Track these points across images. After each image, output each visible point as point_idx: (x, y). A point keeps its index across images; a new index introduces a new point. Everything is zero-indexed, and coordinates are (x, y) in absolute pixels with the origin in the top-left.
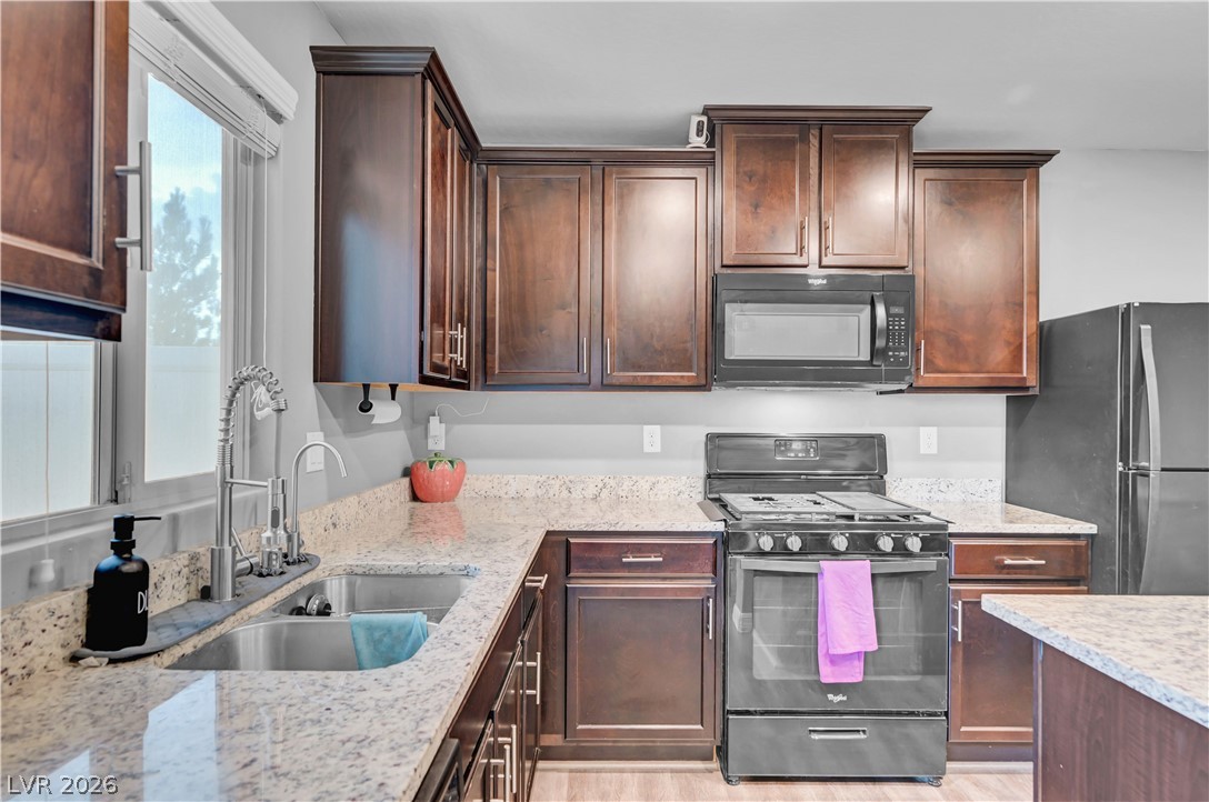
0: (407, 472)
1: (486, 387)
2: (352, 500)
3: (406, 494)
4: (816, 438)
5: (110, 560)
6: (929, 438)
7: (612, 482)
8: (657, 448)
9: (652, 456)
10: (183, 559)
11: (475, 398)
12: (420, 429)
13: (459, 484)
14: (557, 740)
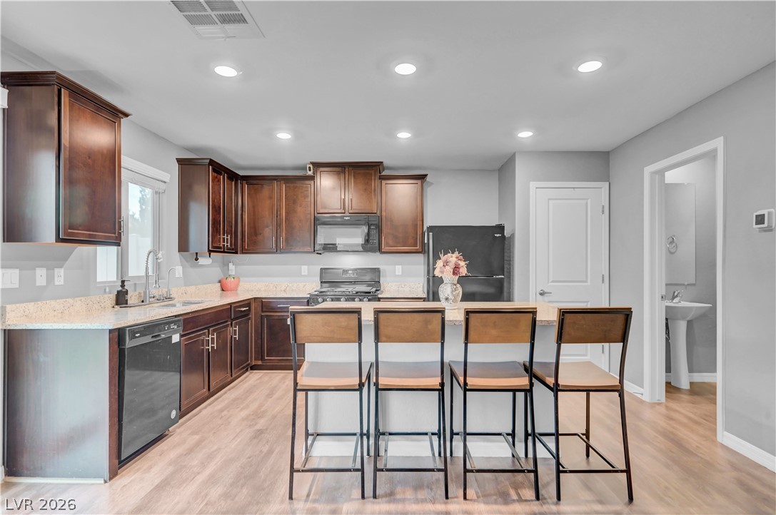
0: (220, 282)
1: (243, 253)
2: (193, 287)
3: (219, 289)
4: (356, 269)
5: (120, 289)
6: (399, 269)
7: (290, 285)
8: (306, 273)
9: (305, 276)
10: (137, 293)
11: (240, 257)
12: (226, 267)
13: (237, 285)
14: (260, 363)
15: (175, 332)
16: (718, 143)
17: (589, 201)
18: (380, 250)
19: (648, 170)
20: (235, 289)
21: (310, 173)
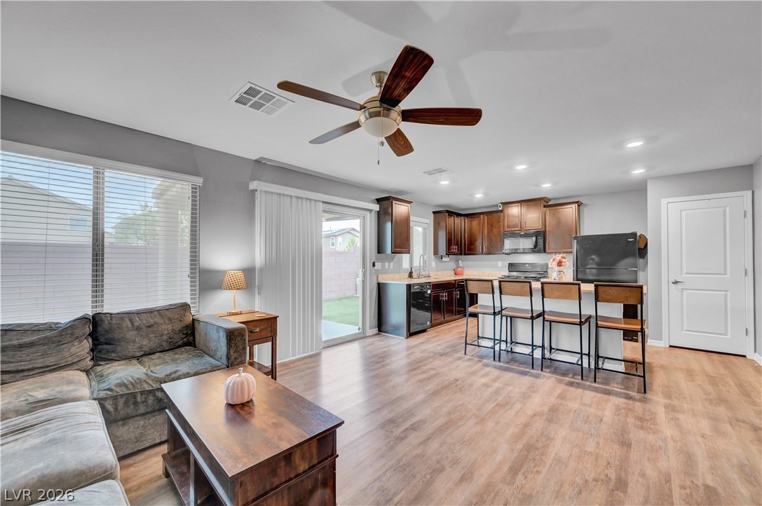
1: (465, 255)
2: (441, 272)
3: (453, 272)
4: (531, 264)
5: (410, 271)
7: (492, 273)
8: (501, 266)
10: (417, 273)
12: (457, 262)
15: (429, 289)
17: (727, 208)
18: (545, 251)
20: (462, 274)
21: (500, 209)
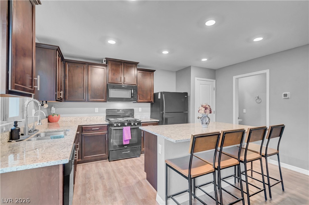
0: (47, 117)
1: (65, 101)
4: (124, 110)
6: (140, 109)
7: (89, 118)
8: (98, 112)
11: (62, 103)
12: (49, 109)
13: (58, 119)
14: (80, 160)
16: (267, 71)
17: (211, 86)
18: (137, 101)
19: (234, 78)
20: (58, 121)
21: (104, 63)
